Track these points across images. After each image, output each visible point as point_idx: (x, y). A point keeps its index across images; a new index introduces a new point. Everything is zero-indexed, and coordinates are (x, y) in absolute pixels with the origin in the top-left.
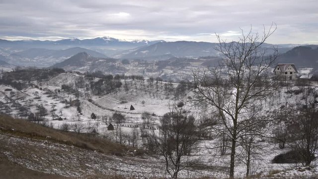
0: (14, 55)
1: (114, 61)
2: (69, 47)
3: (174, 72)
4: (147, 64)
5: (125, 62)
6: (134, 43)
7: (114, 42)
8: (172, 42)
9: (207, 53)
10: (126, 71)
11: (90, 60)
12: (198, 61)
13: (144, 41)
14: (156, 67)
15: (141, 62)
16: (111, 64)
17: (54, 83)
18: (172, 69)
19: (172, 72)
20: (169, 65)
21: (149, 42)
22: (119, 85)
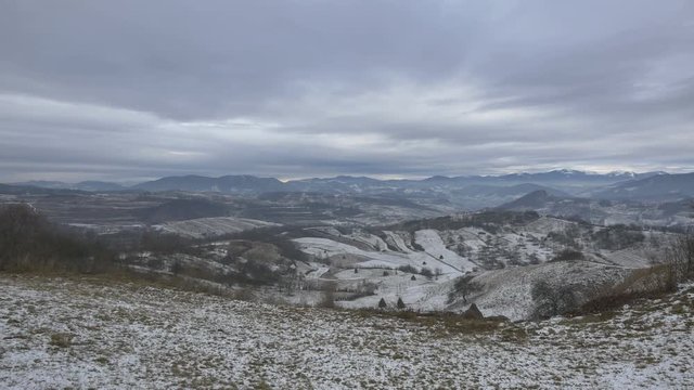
0: (454, 192)
1: (586, 201)
2: (516, 183)
4: (642, 207)
5: (605, 203)
6: (612, 176)
7: (579, 176)
10: (606, 216)
13: (627, 173)
14: (659, 213)
15: (630, 203)
16: (581, 205)
17: (535, 229)
20: (682, 210)
21: (636, 175)
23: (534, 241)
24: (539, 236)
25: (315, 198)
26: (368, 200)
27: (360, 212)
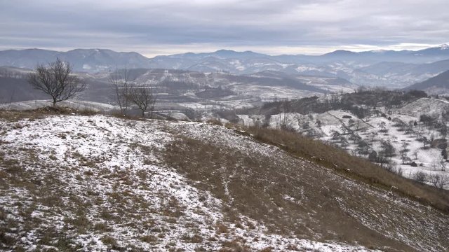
17: (409, 112)
25: (179, 77)
26: (245, 79)
27: (232, 93)
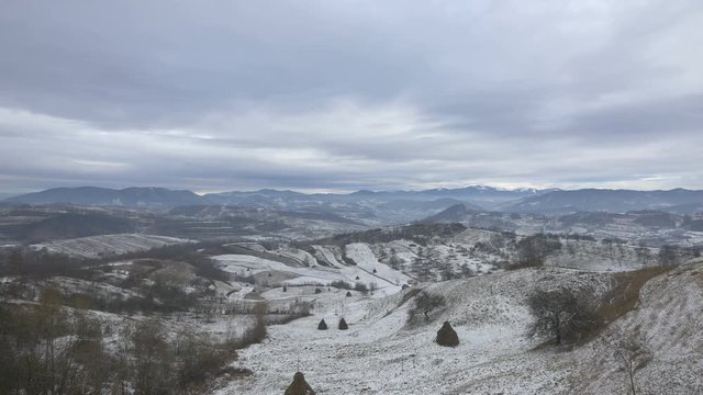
0: (379, 207)
1: (499, 214)
2: (437, 198)
3: (589, 231)
4: (546, 220)
5: (516, 216)
7: (491, 191)
8: (574, 191)
9: (633, 205)
10: (517, 227)
11: (469, 213)
12: (626, 216)
13: (530, 190)
14: (559, 224)
15: (535, 216)
16: (495, 218)
18: (585, 227)
19: (585, 230)
20: (577, 221)
21: (537, 191)
22: (559, 246)
23: (463, 251)
24: (467, 247)
25: (235, 212)
27: (285, 226)
